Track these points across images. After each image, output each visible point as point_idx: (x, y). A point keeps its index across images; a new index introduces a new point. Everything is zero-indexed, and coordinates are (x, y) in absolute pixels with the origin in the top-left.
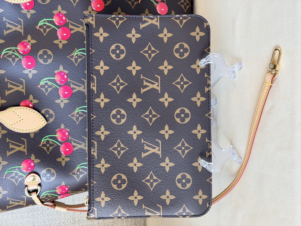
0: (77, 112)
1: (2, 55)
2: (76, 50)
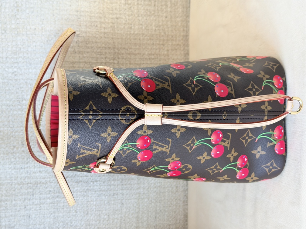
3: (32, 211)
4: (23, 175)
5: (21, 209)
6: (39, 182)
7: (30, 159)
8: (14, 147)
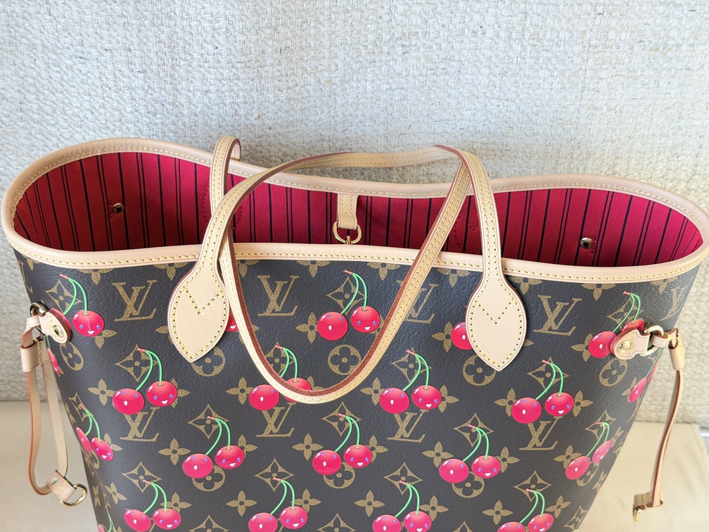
0: (217, 420)
1: (350, 273)
2: (355, 419)
3: (98, 67)
4: (196, 48)
5: (102, 38)
6: (179, 87)
7: (242, 68)
8: (275, 29)
